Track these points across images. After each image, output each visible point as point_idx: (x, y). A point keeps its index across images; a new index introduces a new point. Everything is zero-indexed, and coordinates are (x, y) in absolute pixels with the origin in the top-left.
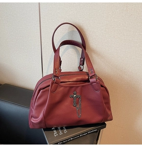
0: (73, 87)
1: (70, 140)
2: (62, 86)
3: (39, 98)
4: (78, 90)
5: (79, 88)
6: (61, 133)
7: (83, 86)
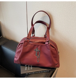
0: (36, 45)
1: (33, 74)
2: (30, 44)
3: (19, 48)
4: (39, 47)
5: (39, 46)
6: (29, 69)
7: (41, 46)
